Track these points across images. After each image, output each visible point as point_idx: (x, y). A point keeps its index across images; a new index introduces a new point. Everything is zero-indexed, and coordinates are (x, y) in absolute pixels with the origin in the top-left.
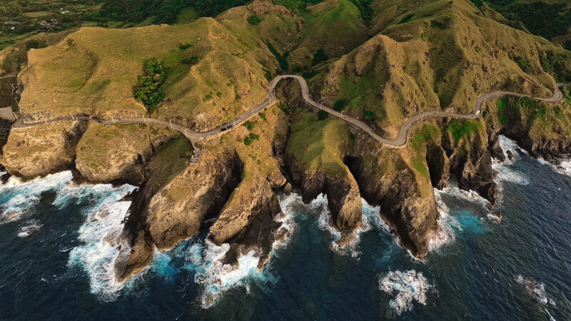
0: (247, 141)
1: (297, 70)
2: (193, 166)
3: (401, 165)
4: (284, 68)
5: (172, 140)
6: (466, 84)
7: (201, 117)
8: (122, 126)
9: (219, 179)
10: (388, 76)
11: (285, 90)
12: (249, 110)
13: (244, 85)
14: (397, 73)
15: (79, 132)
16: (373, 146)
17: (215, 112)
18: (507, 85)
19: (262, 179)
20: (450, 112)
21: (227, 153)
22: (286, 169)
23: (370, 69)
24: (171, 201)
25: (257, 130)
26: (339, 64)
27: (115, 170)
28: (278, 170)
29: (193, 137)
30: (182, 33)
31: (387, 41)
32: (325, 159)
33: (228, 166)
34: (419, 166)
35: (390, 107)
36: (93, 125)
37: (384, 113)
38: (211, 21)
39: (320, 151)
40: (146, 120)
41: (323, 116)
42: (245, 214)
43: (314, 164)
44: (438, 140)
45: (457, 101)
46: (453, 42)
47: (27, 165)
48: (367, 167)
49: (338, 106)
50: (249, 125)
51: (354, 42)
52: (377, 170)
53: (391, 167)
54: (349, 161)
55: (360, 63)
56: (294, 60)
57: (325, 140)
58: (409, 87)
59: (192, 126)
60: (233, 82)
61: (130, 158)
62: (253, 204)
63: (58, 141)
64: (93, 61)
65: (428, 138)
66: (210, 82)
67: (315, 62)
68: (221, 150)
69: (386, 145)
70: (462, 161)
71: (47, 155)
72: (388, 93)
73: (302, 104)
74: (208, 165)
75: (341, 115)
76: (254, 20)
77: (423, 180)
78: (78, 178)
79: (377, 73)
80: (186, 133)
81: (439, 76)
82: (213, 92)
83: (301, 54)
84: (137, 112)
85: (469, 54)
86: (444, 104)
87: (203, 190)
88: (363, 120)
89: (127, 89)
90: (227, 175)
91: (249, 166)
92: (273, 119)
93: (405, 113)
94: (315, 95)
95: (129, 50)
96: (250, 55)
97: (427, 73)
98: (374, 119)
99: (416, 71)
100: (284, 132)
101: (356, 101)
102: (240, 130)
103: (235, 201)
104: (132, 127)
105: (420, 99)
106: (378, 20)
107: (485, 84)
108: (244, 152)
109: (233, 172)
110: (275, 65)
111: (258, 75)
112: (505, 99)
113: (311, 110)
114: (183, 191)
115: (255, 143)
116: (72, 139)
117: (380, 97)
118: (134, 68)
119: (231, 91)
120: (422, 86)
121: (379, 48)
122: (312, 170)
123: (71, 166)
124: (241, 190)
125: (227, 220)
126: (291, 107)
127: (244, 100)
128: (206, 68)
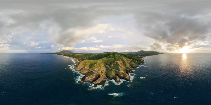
0: (101, 73)
1: (108, 65)
2: (93, 75)
3: (123, 73)
4: (106, 65)
5: (91, 72)
6: (126, 64)
7: (95, 70)
8: (86, 69)
9: (96, 77)
10: (119, 65)
11: (106, 67)
12: (102, 69)
13: (101, 67)
14: (119, 64)
15: (82, 68)
16: (119, 72)
17: (97, 69)
18: (130, 63)
19: (103, 78)
20: (126, 67)
21: (98, 74)
22: (107, 76)
23: (116, 64)
24: (89, 78)
25: (103, 72)
26: (113, 64)
27: (84, 73)
28: (106, 76)
29: (94, 72)
30: (95, 61)
31: (118, 61)
32: (113, 75)
33: (98, 76)
34: (125, 73)
35: (120, 68)
36: (84, 68)
37: (119, 68)
38: (98, 60)
39: (112, 74)
40: (89, 69)
41: (112, 70)
42: (100, 81)
43: (111, 75)
44: (126, 70)
45: (126, 66)
46: (124, 60)
47: (77, 70)
48: (119, 75)
49: (113, 69)
50: (101, 71)
51: (114, 62)
52: (120, 75)
53: (122, 74)
54: (116, 75)
55: (115, 64)
56: (107, 64)
57: (112, 73)
58: (121, 65)
59: (94, 71)
60: (100, 66)
61: (86, 72)
62: (101, 80)
63: (80, 68)
64: (86, 62)
65: (125, 70)
66: (97, 66)
67: (110, 64)
68: (97, 74)
69: (120, 72)
70: (129, 71)
71: (79, 69)
72: (119, 66)
73: (109, 69)
74: (95, 75)
75: (114, 69)
76: (103, 60)
77: (126, 74)
78: (80, 72)
79: (117, 64)
80: (93, 71)
81: (124, 64)
82: (97, 67)
83: (108, 63)
84: (88, 68)
85: (125, 61)
86: (125, 66)
87: (94, 78)
88: (117, 70)
89: (88, 65)
90: (98, 77)
91: (101, 76)
92: (105, 70)
93: (122, 68)
94: (110, 67)
95: (90, 62)
96: (102, 63)
97: (122, 64)
98: (118, 69)
99: (121, 64)
100: (106, 72)
101: (116, 68)
102: (100, 72)
103: (98, 80)
104: (87, 69)
105: (123, 66)
106: (116, 59)
107: (128, 63)
108: (100, 74)
109: (99, 76)
110: (105, 65)
111: (103, 65)
112: (130, 64)
113: (110, 69)
114: (91, 77)
115: (102, 73)
116: (81, 69)
117: (118, 67)
118: (90, 64)
119: (100, 67)
120: (122, 65)
121: (117, 62)
122: (111, 76)
123: (80, 71)
124: (100, 79)
125: (96, 82)
126: (107, 69)
127: (101, 68)
128: (97, 64)
